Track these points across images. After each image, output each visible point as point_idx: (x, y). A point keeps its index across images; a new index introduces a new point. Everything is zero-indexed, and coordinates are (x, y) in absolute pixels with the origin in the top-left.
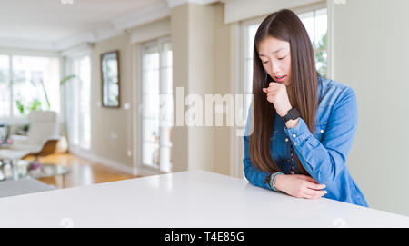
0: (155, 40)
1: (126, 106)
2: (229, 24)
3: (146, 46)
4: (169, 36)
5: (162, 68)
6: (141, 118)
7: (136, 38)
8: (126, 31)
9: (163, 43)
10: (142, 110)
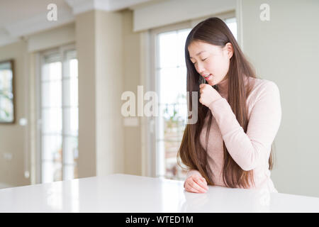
0: (56, 49)
1: (23, 122)
2: (139, 32)
3: (45, 55)
4: (73, 43)
5: (64, 79)
6: (40, 135)
7: (34, 46)
8: (22, 38)
9: (65, 52)
10: (41, 125)
